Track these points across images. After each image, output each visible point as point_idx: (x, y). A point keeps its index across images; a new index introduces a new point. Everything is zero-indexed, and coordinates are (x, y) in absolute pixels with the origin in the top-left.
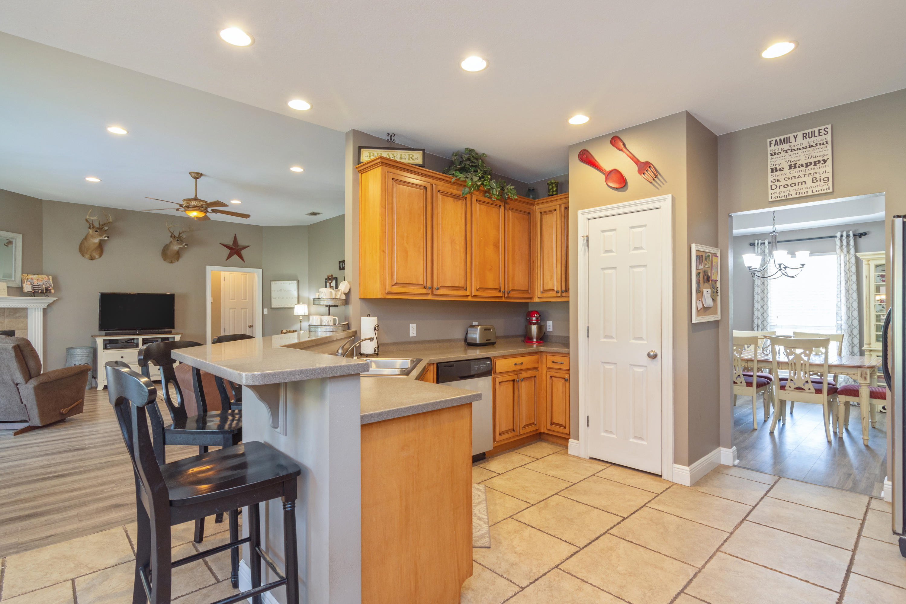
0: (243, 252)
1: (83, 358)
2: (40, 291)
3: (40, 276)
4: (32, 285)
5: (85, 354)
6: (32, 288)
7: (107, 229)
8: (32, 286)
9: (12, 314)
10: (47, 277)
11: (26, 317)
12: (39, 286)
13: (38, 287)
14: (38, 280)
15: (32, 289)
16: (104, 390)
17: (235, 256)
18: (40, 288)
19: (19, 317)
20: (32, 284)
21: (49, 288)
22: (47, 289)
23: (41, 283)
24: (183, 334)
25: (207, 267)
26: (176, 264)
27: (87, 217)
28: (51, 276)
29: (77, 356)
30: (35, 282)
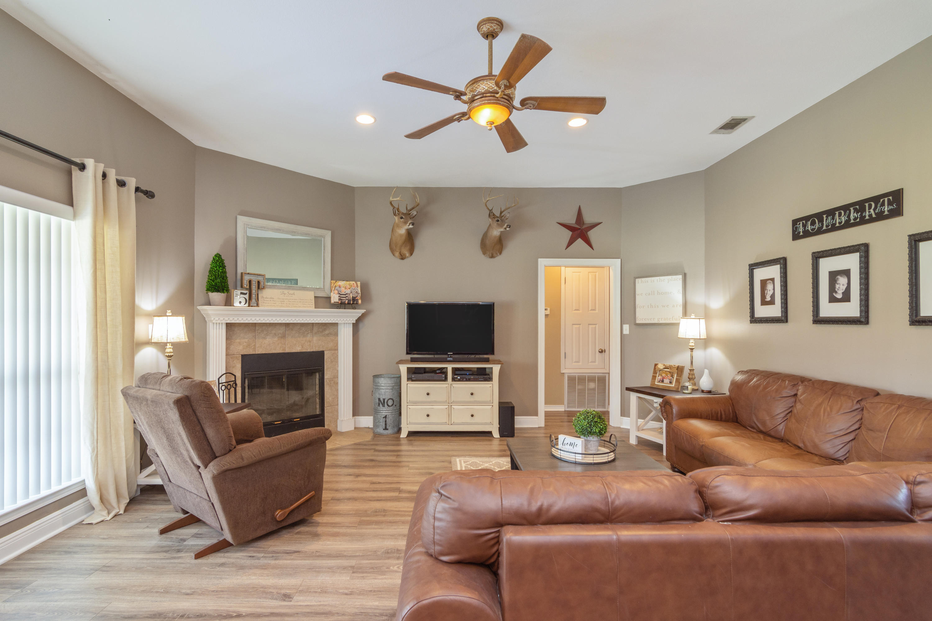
0: (592, 234)
1: (387, 390)
2: (347, 302)
3: (348, 282)
4: (339, 294)
5: (388, 386)
6: (339, 298)
7: (415, 215)
8: (339, 295)
9: (321, 330)
10: (355, 284)
11: (336, 334)
12: (347, 295)
13: (345, 296)
14: (346, 288)
15: (339, 299)
16: (408, 438)
17: (580, 241)
18: (347, 298)
19: (328, 334)
20: (340, 292)
21: (357, 297)
22: (354, 299)
23: (348, 291)
24: (503, 364)
25: (540, 260)
26: (499, 259)
27: (391, 199)
28: (359, 282)
29: (382, 388)
30: (343, 291)
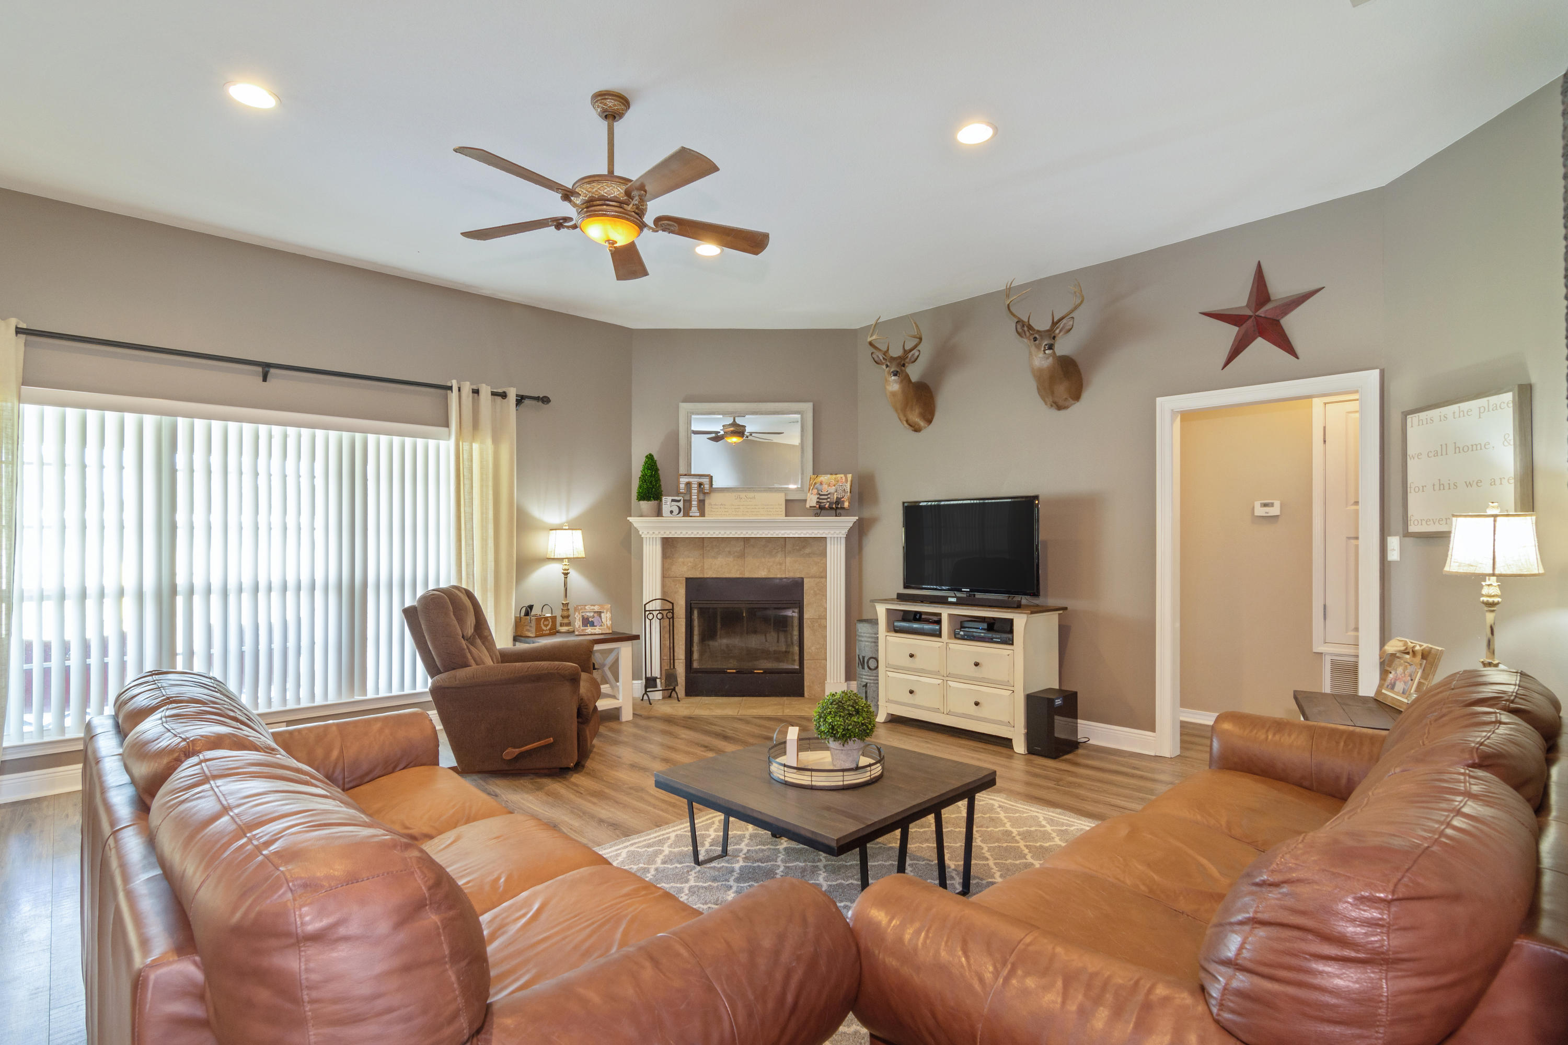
1: (867, 643)
2: (827, 506)
3: (834, 476)
4: (819, 494)
5: (869, 637)
6: (818, 500)
8: (818, 496)
9: (798, 548)
10: (844, 478)
11: (824, 554)
12: (829, 496)
13: (826, 497)
14: (829, 485)
15: (817, 502)
16: (889, 725)
17: (1260, 343)
18: (829, 500)
19: (809, 554)
20: (820, 492)
21: (843, 498)
22: (838, 501)
23: (832, 490)
25: (1159, 400)
27: (869, 339)
28: (851, 475)
29: (869, 640)
30: (825, 489)
